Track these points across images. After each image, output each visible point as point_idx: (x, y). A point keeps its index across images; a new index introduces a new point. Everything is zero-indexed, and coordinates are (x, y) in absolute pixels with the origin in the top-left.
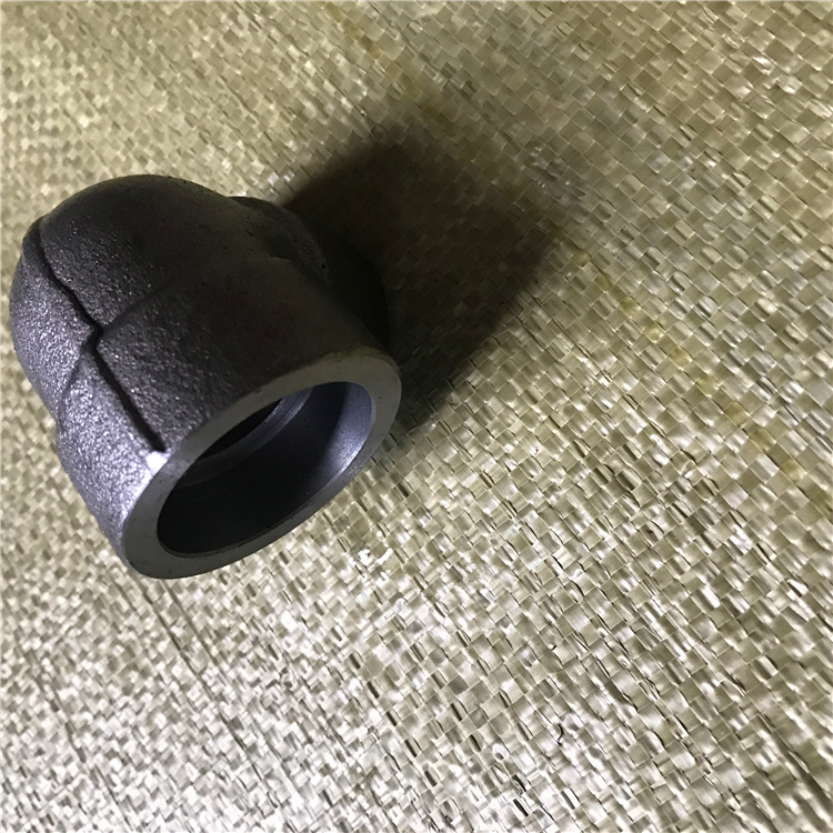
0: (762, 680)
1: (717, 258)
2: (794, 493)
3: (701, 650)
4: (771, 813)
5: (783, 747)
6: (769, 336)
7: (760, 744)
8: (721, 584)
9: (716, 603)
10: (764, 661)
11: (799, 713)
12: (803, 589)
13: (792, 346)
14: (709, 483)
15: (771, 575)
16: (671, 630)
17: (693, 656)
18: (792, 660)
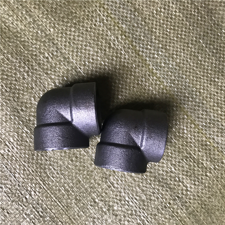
0: (184, 145)
1: (181, 87)
2: (189, 120)
3: (176, 141)
4: (186, 161)
5: (187, 153)
6: (187, 99)
7: (184, 153)
8: (179, 133)
9: (178, 135)
10: (184, 142)
11: (189, 149)
12: (190, 133)
13: (189, 101)
14: (178, 119)
15: (185, 131)
16: (172, 139)
17: (175, 142)
18: (188, 142)
